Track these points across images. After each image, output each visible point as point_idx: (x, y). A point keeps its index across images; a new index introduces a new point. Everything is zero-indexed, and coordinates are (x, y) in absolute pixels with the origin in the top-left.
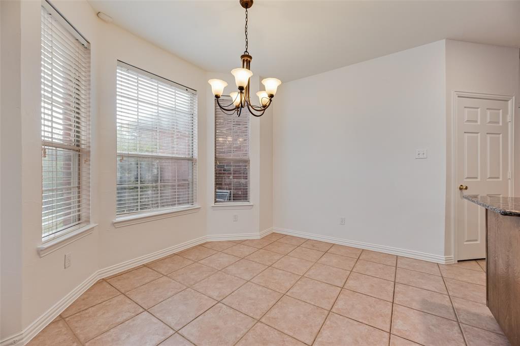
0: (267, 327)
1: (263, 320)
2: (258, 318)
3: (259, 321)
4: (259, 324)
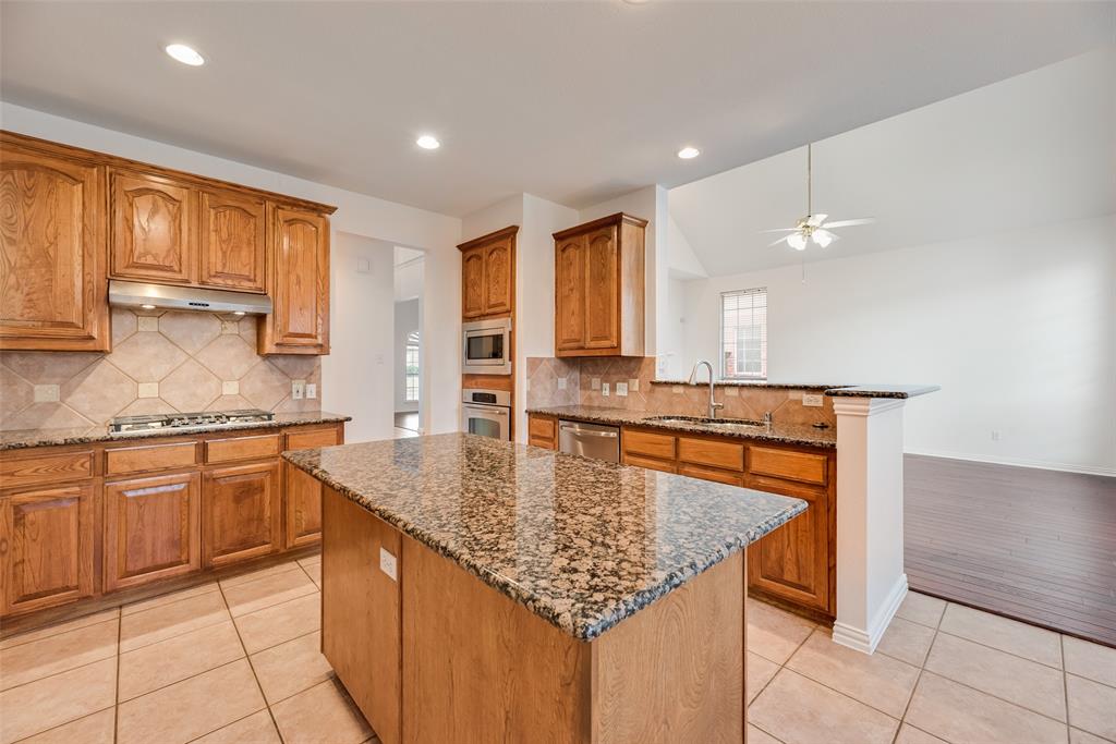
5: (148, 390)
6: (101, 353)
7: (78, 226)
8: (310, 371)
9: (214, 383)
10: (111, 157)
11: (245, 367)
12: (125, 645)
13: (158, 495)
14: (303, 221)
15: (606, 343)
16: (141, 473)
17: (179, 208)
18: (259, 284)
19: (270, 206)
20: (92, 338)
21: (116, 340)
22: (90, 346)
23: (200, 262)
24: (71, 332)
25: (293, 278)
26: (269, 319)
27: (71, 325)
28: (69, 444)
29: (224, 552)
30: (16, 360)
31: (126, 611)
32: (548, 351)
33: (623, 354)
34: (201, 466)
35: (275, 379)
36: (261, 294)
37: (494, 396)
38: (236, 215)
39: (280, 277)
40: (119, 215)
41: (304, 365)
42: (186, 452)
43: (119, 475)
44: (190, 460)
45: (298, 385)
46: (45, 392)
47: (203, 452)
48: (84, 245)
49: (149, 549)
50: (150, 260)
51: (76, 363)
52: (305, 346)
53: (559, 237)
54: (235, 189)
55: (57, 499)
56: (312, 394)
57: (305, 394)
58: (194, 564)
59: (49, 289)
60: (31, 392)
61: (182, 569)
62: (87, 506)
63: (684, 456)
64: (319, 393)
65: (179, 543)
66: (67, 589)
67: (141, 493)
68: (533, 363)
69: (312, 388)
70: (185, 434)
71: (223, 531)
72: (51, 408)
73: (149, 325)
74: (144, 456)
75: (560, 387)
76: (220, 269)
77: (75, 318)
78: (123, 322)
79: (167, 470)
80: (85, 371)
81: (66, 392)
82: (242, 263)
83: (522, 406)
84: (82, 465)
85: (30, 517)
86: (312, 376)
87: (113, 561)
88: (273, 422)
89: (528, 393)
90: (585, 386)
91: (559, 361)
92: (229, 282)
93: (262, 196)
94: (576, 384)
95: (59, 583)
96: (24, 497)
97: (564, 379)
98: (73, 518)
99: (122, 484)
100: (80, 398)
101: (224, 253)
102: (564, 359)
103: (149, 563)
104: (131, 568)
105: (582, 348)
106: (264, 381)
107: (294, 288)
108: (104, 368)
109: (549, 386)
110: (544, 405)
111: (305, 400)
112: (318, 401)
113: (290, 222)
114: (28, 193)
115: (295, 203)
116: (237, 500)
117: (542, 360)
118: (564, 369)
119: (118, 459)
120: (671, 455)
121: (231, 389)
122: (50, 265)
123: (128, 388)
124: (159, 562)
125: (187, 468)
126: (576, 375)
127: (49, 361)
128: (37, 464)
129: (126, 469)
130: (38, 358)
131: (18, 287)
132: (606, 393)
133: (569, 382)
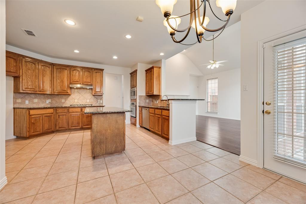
0: (186, 187)
1: (187, 191)
2: (190, 194)
3: (190, 192)
4: (190, 190)
5: (76, 101)
6: (69, 95)
7: (66, 76)
8: (101, 98)
9: (86, 100)
10: (70, 65)
11: (91, 97)
12: (70, 135)
13: (76, 116)
14: (98, 72)
15: (151, 92)
16: (73, 112)
17: (79, 72)
18: (91, 83)
19: (93, 70)
20: (68, 93)
21: (72, 93)
22: (68, 94)
23: (82, 80)
24: (65, 92)
25: (97, 82)
26: (93, 89)
27: (65, 91)
28: (64, 107)
29: (85, 126)
30: (60, 96)
31: (71, 132)
32: (144, 94)
33: (154, 94)
34: (81, 112)
35: (95, 99)
36: (92, 85)
37: (134, 103)
38: (87, 72)
39: (95, 82)
40: (71, 74)
41: (100, 97)
42: (79, 110)
43: (71, 112)
44: (80, 111)
45: (99, 101)
46: (63, 101)
47: (82, 110)
48: (67, 79)
49: (74, 123)
50: (75, 80)
51: (67, 96)
52: (99, 93)
53: (146, 71)
54: (87, 68)
55: (63, 115)
56: (101, 102)
57: (100, 102)
58: (80, 127)
59: (63, 85)
60: (61, 100)
61: (79, 127)
62: (67, 116)
63: (156, 113)
64: (103, 102)
65: (78, 123)
66: (64, 127)
67: (73, 115)
68: (140, 96)
69: (101, 101)
70: (79, 107)
71: (85, 122)
72: (64, 103)
73: (76, 90)
74: (74, 110)
75: (147, 101)
76: (85, 81)
77: (66, 90)
78: (73, 90)
79: (77, 112)
80: (68, 98)
81: (66, 101)
82: (89, 80)
83: (138, 105)
84: (66, 110)
85: (60, 117)
86: (101, 99)
87: (70, 124)
88: (92, 106)
89: (139, 103)
90: (153, 101)
91: (146, 96)
92: (87, 83)
93: (92, 69)
94: (151, 101)
95: (63, 127)
96: (60, 114)
97: (148, 100)
98: (65, 118)
99: (71, 114)
100: (67, 101)
101: (86, 79)
102: (148, 96)
103: (74, 126)
104: (72, 126)
105: (149, 93)
106: (93, 100)
107: (97, 84)
108: (70, 97)
109: (144, 101)
110: (143, 105)
111: (100, 103)
112: (102, 103)
113: (96, 72)
114: (60, 72)
115: (97, 69)
116: (87, 118)
117: (142, 96)
118: (148, 98)
119: (71, 110)
120: (154, 113)
121: (88, 101)
122: (63, 82)
123: (73, 100)
124: (76, 126)
125: (79, 112)
126: (151, 99)
127: (63, 96)
128: (61, 110)
129: (71, 111)
130: (62, 96)
131: (59, 85)
132: (155, 103)
133: (149, 100)
